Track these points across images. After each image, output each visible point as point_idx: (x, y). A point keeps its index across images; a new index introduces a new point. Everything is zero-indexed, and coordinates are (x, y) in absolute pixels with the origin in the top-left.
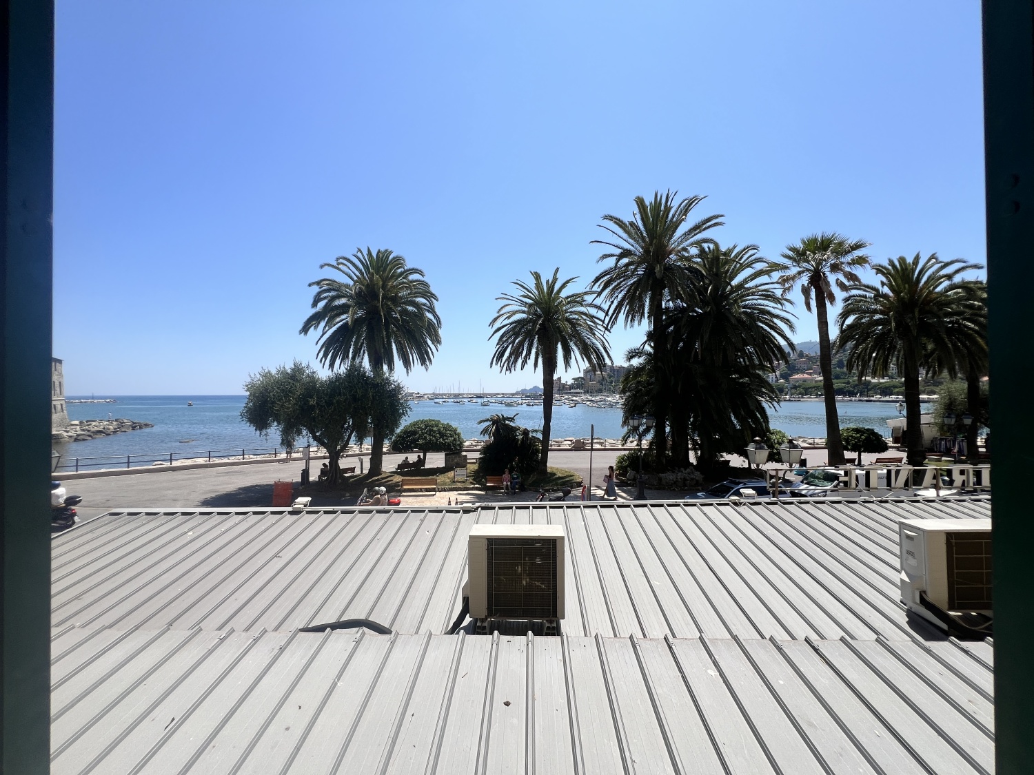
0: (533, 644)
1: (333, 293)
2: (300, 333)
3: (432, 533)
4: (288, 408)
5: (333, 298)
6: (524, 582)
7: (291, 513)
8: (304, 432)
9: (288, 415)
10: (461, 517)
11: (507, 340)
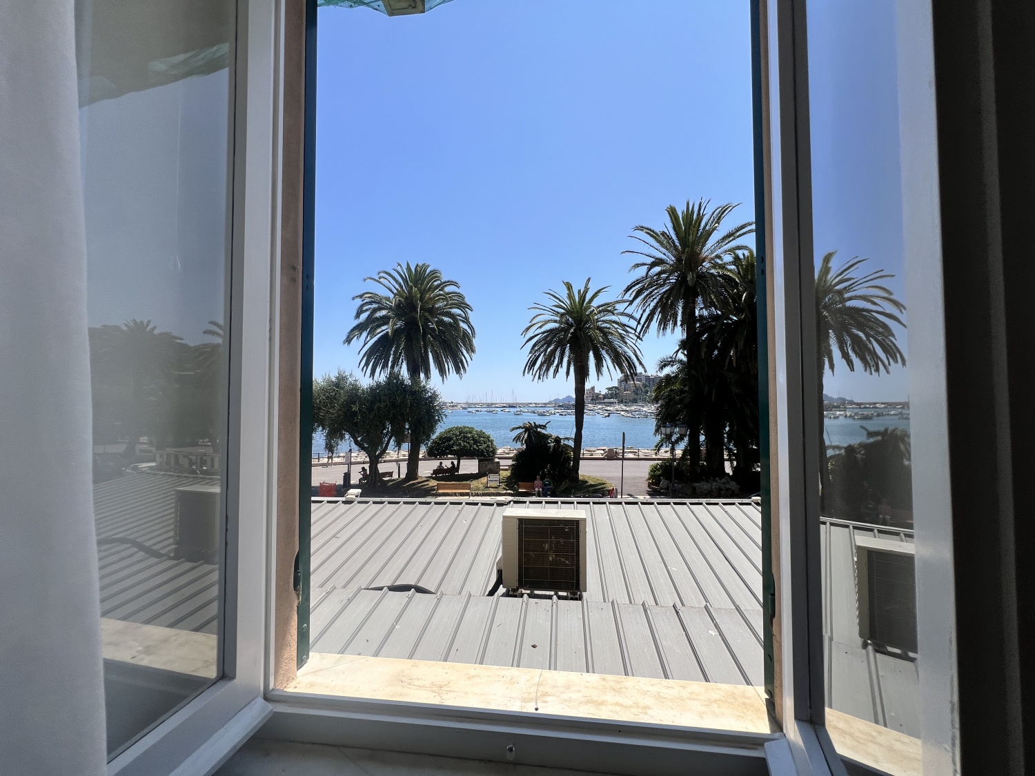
0: (557, 605)
1: (375, 306)
2: (344, 344)
3: (469, 522)
4: (332, 414)
5: (375, 311)
6: (551, 558)
7: (344, 502)
8: (347, 436)
9: (333, 420)
10: (495, 509)
11: (538, 349)
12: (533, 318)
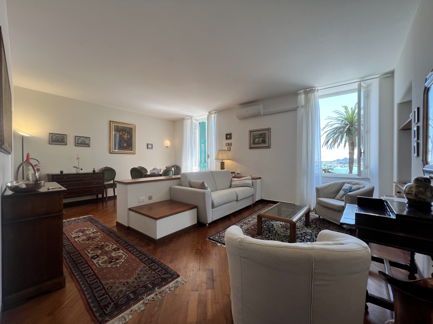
12: (328, 123)
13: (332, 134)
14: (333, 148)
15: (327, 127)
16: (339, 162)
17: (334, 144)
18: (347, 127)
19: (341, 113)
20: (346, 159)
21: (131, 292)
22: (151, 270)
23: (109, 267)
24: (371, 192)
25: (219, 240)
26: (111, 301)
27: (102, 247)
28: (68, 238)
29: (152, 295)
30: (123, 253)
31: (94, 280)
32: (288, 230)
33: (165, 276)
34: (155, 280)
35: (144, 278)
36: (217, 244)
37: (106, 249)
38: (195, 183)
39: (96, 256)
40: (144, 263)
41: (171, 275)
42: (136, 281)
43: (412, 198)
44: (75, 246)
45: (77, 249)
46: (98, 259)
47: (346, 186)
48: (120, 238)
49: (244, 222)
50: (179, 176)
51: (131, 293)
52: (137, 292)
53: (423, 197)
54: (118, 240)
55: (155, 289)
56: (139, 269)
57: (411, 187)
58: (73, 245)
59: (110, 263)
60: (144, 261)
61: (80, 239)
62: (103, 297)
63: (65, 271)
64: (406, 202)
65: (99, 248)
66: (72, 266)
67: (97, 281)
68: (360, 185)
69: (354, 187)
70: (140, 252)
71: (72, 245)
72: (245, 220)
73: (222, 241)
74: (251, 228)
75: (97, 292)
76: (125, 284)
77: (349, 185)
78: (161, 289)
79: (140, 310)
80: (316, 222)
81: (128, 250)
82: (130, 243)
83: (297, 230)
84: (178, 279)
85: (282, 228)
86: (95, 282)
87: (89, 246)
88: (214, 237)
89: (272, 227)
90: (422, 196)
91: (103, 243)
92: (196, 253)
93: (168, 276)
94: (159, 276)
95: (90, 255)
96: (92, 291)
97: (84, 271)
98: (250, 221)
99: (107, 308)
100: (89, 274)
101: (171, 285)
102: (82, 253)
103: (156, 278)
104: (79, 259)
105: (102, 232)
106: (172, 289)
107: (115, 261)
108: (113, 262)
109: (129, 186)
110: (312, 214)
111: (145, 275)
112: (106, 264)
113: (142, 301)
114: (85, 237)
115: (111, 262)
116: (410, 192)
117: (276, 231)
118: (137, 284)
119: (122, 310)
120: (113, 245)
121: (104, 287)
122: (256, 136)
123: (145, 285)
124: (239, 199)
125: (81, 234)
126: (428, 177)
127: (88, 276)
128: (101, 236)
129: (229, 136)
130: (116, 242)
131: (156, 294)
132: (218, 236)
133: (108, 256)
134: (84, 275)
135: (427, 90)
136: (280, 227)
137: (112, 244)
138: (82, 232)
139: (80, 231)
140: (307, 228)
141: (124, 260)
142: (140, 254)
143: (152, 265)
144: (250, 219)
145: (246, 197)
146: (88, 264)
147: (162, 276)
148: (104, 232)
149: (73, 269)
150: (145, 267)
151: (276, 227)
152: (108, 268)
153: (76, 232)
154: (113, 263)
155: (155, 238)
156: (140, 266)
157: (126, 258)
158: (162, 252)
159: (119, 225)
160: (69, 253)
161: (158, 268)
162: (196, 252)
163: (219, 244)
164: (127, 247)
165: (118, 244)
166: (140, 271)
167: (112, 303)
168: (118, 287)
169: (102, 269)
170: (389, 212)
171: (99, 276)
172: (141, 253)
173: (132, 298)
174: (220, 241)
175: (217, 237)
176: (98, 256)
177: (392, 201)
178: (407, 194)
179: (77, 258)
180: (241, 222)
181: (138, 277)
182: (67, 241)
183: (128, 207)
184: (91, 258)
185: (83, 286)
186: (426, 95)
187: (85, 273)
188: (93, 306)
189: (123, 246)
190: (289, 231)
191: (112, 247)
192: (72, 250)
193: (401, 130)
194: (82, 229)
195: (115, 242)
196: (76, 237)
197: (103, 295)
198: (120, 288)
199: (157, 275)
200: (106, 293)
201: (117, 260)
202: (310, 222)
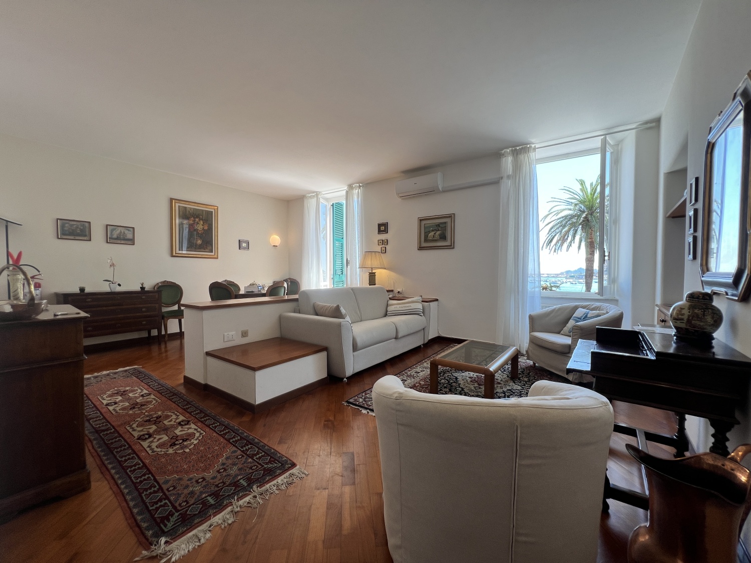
11: (555, 231)
12: (552, 208)
13: (558, 228)
14: (559, 251)
15: (550, 216)
16: (570, 275)
17: (562, 245)
18: (584, 215)
19: (574, 192)
20: (580, 269)
21: (209, 494)
22: (246, 456)
23: (171, 454)
24: (618, 319)
25: (364, 404)
26: (174, 511)
27: (158, 420)
28: (95, 406)
29: (247, 499)
30: (195, 429)
31: (144, 475)
32: (481, 387)
33: (271, 465)
34: (253, 473)
35: (234, 471)
36: (361, 411)
37: (166, 422)
38: (323, 307)
39: (147, 434)
40: (234, 445)
41: (280, 465)
42: (219, 475)
43: (683, 326)
44: (109, 419)
45: (113, 424)
46: (151, 439)
47: (580, 313)
48: (190, 404)
49: (409, 373)
50: (296, 296)
51: (210, 496)
52: (221, 494)
53: (699, 325)
54: (187, 407)
55: (252, 488)
56: (224, 455)
57: (681, 308)
58: (104, 418)
59: (171, 447)
60: (233, 441)
61: (117, 406)
62: (159, 504)
63: (90, 462)
64: (674, 333)
65: (153, 422)
66: (102, 454)
67: (149, 477)
68: (602, 310)
69: (591, 313)
70: (226, 427)
71: (102, 417)
72: (409, 371)
73: (370, 406)
74: (420, 384)
75: (148, 496)
76: (200, 481)
77: (585, 310)
78: (263, 488)
79: (226, 524)
80: (529, 373)
81: (205, 424)
82: (209, 412)
83: (498, 387)
84: (294, 471)
85: (473, 383)
86: (145, 480)
87: (133, 418)
88: (356, 400)
89: (454, 382)
90: (698, 323)
91: (160, 413)
92: (326, 426)
93: (276, 465)
94: (261, 467)
95: (136, 434)
96: (140, 494)
97: (126, 461)
98: (419, 373)
99: (166, 521)
100: (135, 465)
101: (280, 480)
102: (121, 430)
103: (254, 469)
104: (115, 442)
105: (159, 395)
106: (283, 487)
107: (182, 442)
108: (177, 444)
109: (206, 313)
110: (524, 361)
111: (234, 464)
112: (166, 448)
113: (229, 509)
114: (127, 404)
115: (174, 444)
116: (680, 316)
117: (462, 388)
118: (221, 481)
119: (193, 524)
120: (178, 416)
121: (161, 488)
122: (430, 227)
123: (235, 482)
124: (400, 335)
125: (120, 398)
126: (709, 292)
127: (132, 469)
128: (157, 401)
129: (383, 228)
130: (184, 411)
131: (255, 497)
132: (363, 397)
133: (168, 435)
134: (124, 469)
135: (711, 147)
136: (468, 381)
137: (176, 414)
138: (120, 396)
139: (117, 393)
140: (514, 383)
141: (198, 441)
142: (227, 431)
143: (247, 447)
144: (419, 370)
145: (412, 332)
146: (133, 450)
147: (266, 466)
148: (161, 394)
149: (105, 458)
150: (235, 452)
151: (462, 383)
152: (168, 455)
153: (110, 396)
154: (177, 447)
155: (253, 402)
156: (225, 450)
157: (201, 437)
158: (265, 425)
159: (188, 382)
160: (97, 431)
161: (258, 453)
162: (324, 425)
163: (364, 411)
164: (203, 420)
165: (188, 415)
166: (227, 458)
167: (177, 514)
168: (187, 487)
169: (157, 456)
170: (645, 350)
171: (153, 469)
172: (229, 429)
173: (212, 505)
174: (366, 406)
175: (361, 400)
176: (150, 436)
177: (652, 333)
178: (675, 319)
179: (112, 439)
180: (404, 374)
181: (222, 469)
182: (94, 411)
183: (205, 351)
184: (138, 439)
185: (122, 487)
186: (709, 155)
187: (128, 463)
188: (142, 519)
189: (196, 418)
190: (483, 387)
191: (177, 419)
192: (103, 426)
193: (669, 217)
194: (122, 389)
195: (180, 410)
196: (111, 403)
197: (160, 500)
198: (191, 489)
199: (257, 464)
200: (164, 497)
201: (186, 441)
202: (520, 374)
